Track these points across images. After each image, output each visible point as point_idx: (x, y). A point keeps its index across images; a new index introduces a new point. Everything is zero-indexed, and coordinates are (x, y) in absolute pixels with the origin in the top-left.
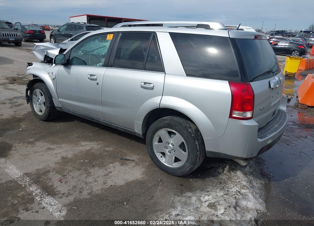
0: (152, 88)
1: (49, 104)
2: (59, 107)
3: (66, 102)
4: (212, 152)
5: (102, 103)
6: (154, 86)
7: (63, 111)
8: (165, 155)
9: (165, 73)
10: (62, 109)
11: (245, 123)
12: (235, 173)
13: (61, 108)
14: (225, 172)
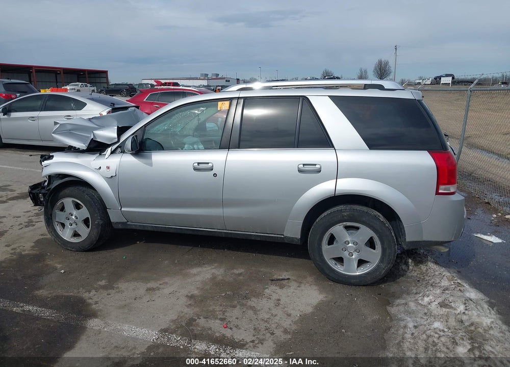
0: (319, 171)
1: (101, 219)
2: (120, 223)
3: (139, 212)
4: (414, 241)
5: (223, 203)
6: (321, 168)
7: (129, 227)
8: (343, 261)
9: (335, 149)
10: (127, 224)
11: (453, 197)
12: (426, 266)
13: (123, 223)
14: (411, 267)
